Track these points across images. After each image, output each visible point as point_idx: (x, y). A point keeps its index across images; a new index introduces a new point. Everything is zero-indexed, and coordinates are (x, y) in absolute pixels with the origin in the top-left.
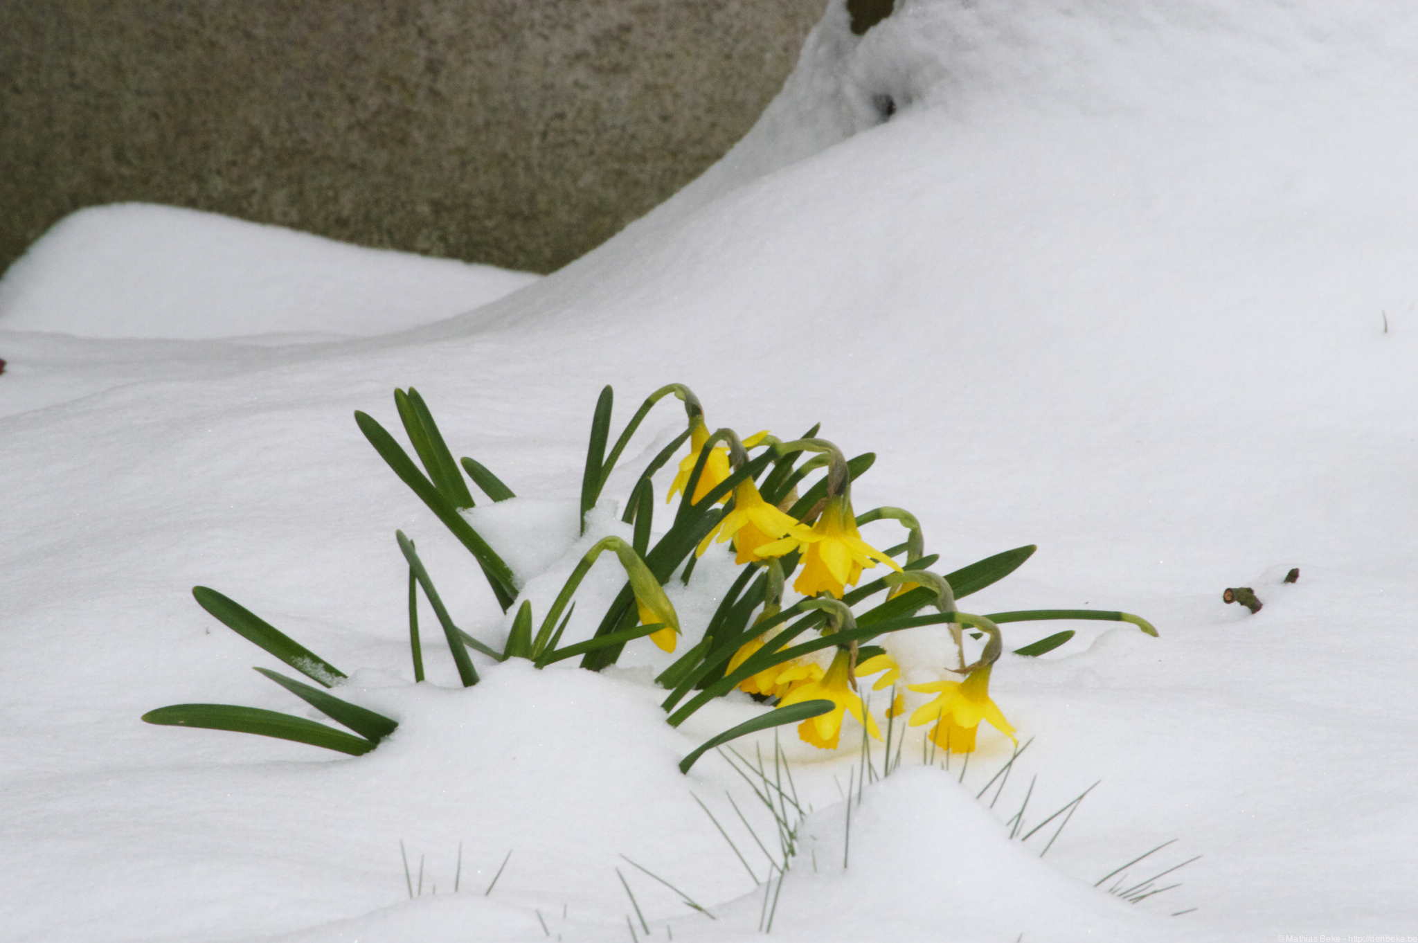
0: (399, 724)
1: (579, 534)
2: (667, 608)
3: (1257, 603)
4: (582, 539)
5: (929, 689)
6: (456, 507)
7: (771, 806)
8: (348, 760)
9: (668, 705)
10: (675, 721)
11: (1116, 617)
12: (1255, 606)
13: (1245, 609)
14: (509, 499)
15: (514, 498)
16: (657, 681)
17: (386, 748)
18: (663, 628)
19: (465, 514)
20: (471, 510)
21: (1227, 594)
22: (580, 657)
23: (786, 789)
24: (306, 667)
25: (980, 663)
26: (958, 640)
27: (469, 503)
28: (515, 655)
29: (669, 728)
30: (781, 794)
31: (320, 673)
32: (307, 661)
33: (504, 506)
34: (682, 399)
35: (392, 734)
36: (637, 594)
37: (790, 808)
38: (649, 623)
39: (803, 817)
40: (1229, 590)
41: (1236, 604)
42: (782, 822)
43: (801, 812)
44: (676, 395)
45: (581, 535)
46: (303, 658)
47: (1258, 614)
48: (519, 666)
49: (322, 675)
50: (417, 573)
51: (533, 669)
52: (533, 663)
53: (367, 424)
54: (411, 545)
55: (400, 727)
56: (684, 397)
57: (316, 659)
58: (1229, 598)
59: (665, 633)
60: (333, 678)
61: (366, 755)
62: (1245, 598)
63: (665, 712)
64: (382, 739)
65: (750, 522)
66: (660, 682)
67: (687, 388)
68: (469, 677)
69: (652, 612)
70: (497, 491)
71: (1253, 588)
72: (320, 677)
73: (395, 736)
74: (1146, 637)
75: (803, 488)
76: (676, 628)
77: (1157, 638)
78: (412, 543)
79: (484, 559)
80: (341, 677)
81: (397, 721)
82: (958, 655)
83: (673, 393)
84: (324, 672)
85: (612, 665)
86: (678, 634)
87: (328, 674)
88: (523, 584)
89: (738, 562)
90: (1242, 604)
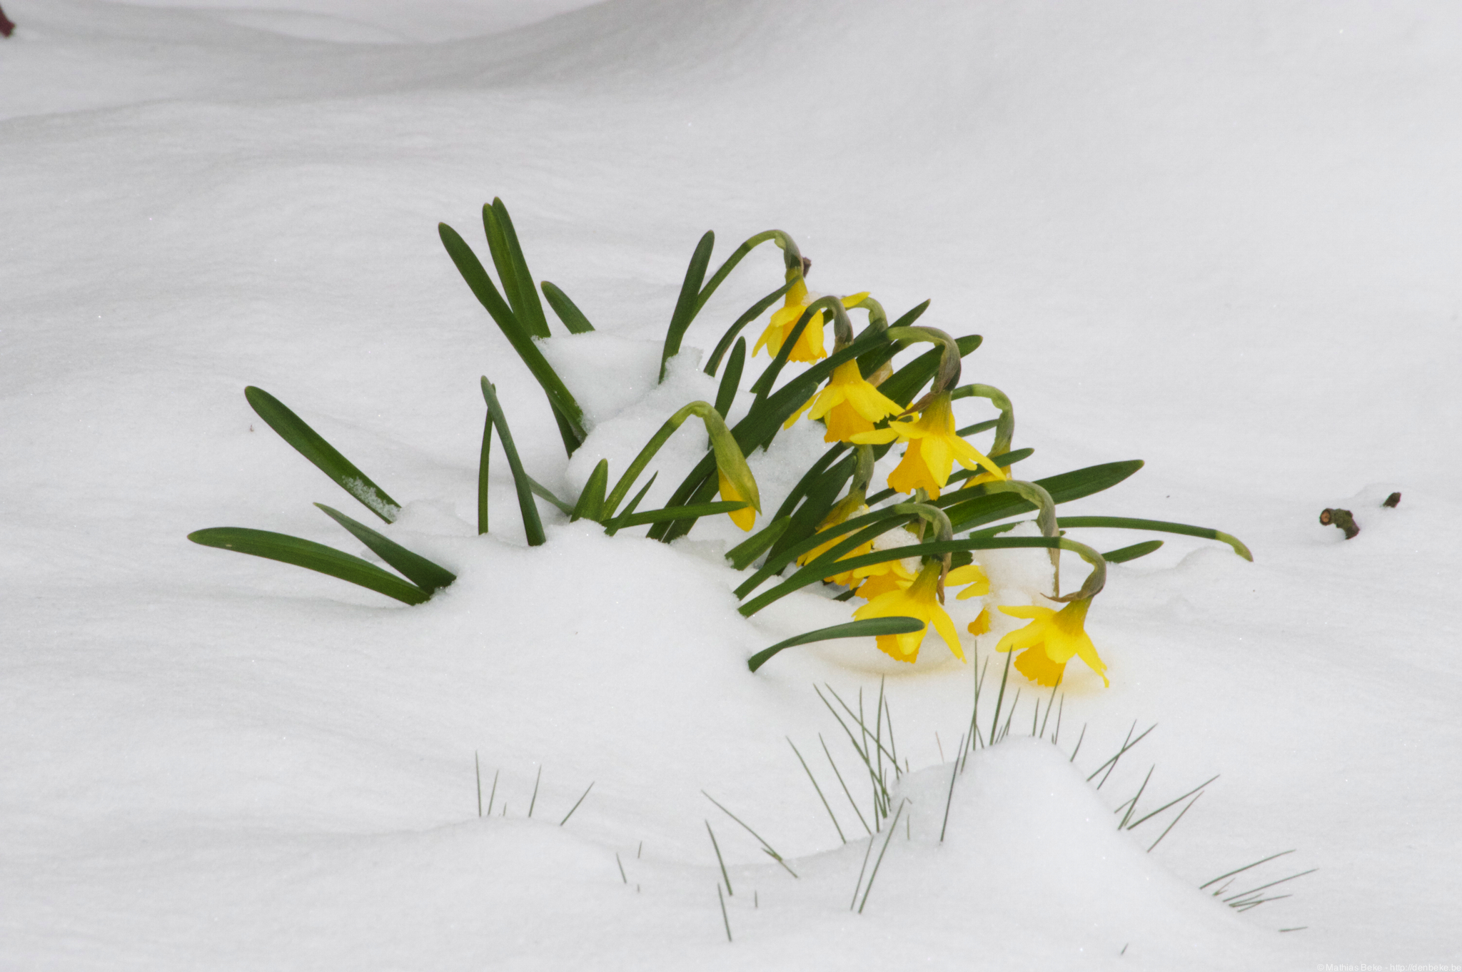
0: (457, 578)
1: (657, 380)
2: (749, 484)
3: (1354, 527)
4: (661, 386)
5: (1020, 613)
6: (531, 335)
7: (867, 760)
8: (399, 609)
9: (741, 592)
10: (747, 611)
11: (1211, 534)
12: (1351, 530)
13: (1341, 532)
14: (587, 332)
15: (593, 331)
16: (728, 556)
17: (441, 601)
18: (743, 507)
19: (540, 344)
20: (546, 339)
21: (1324, 515)
22: (648, 527)
23: (885, 741)
24: (357, 490)
25: (1079, 594)
26: (1055, 562)
27: (545, 332)
28: (585, 517)
29: (740, 617)
30: (880, 747)
31: (370, 498)
32: (359, 483)
33: (582, 339)
34: (782, 247)
35: (449, 587)
36: (719, 465)
37: (887, 764)
38: (730, 500)
39: (900, 774)
40: (1327, 511)
41: (1333, 526)
42: (878, 778)
43: (897, 768)
44: (775, 242)
45: (660, 382)
46: (355, 479)
47: (1354, 539)
48: (588, 529)
49: (373, 501)
50: (494, 417)
51: (604, 534)
52: (604, 528)
53: (450, 238)
54: (492, 389)
55: (458, 581)
56: (785, 247)
57: (368, 483)
58: (1326, 520)
59: (745, 512)
60: (384, 505)
61: (418, 606)
62: (1342, 521)
63: (738, 599)
64: (436, 590)
65: (846, 402)
66: (730, 559)
67: (789, 236)
68: (535, 536)
69: (733, 486)
70: (576, 322)
71: (1353, 511)
72: (371, 503)
73: (451, 589)
74: (1240, 560)
75: (899, 361)
76: (757, 506)
77: (1252, 563)
78: (493, 387)
79: (555, 396)
80: (393, 506)
81: (454, 573)
82: (1053, 576)
83: (773, 240)
84: (374, 497)
85: (683, 536)
86: (757, 513)
87: (379, 501)
88: (594, 426)
89: (827, 439)
90: (1338, 526)
